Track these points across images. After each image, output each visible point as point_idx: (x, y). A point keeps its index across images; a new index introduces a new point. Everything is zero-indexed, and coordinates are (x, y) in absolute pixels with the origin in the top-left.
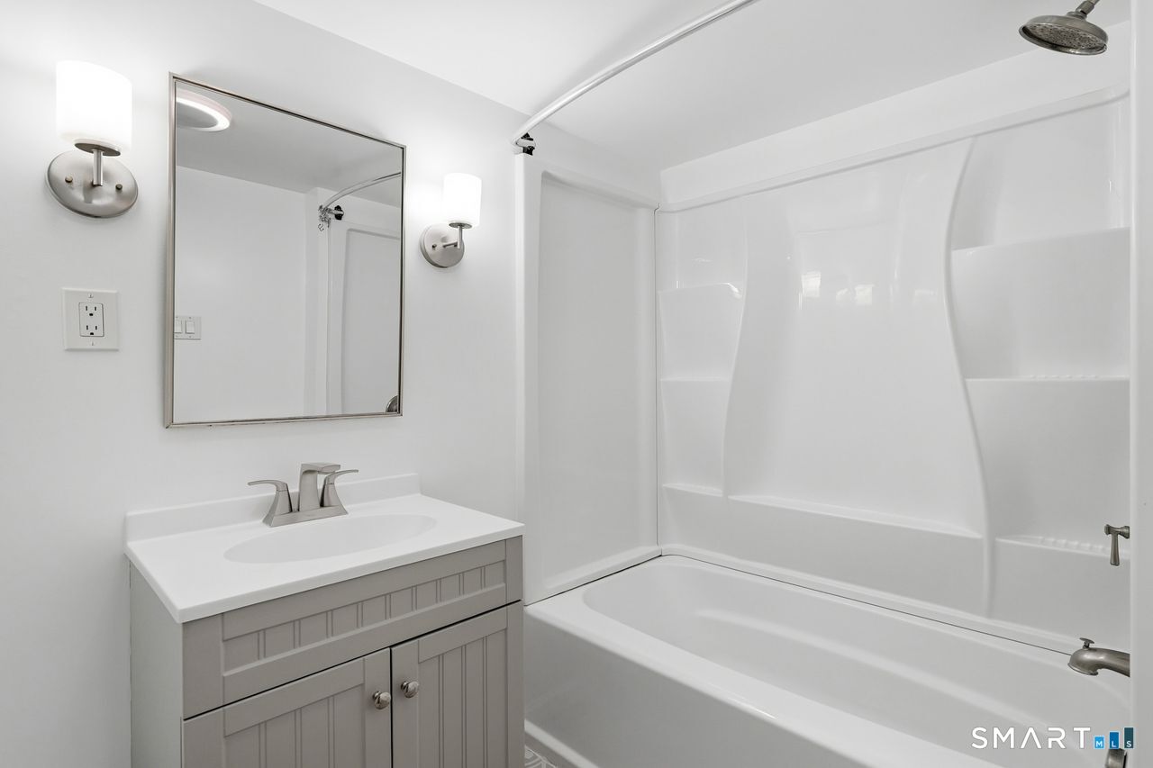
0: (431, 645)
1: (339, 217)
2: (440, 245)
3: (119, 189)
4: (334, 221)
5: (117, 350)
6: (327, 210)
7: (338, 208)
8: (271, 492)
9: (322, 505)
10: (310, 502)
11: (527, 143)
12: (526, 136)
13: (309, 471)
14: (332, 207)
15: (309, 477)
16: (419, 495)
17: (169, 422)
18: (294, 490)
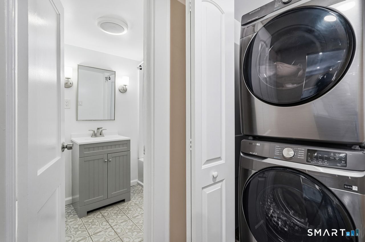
0: (114, 155)
1: (110, 79)
2: (122, 89)
3: (70, 83)
4: (109, 80)
5: (70, 108)
6: (107, 78)
7: (109, 77)
8: (92, 132)
9: (100, 135)
10: (98, 134)
11: (140, 67)
12: (140, 66)
13: (98, 129)
14: (108, 77)
15: (98, 130)
16: (118, 135)
17: (77, 120)
18: (96, 132)
